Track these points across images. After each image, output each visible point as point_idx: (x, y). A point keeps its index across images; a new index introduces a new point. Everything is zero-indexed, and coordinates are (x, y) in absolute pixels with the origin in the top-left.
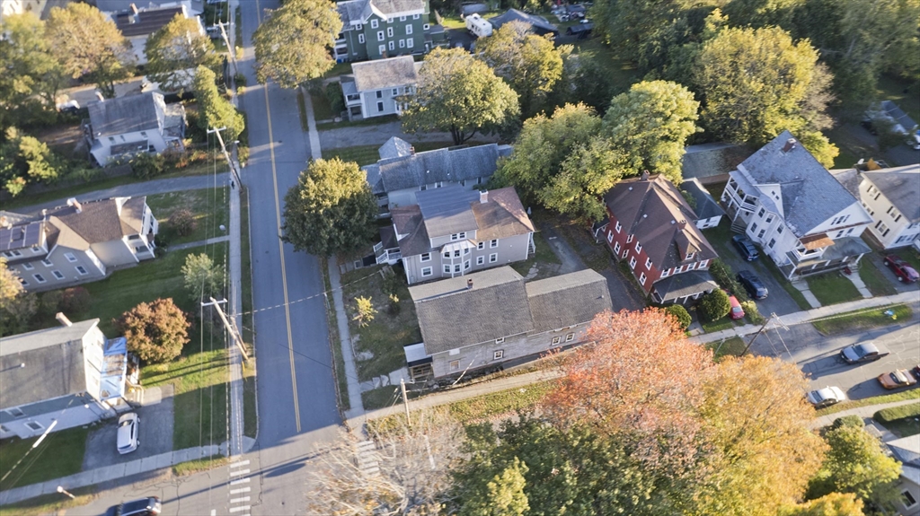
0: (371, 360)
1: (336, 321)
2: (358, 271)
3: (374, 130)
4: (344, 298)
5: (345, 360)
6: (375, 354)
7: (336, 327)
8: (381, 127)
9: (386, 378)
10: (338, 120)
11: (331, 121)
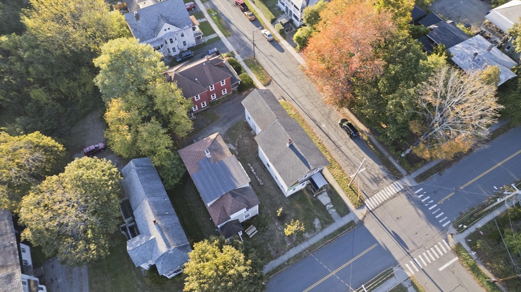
0: (320, 219)
6: (315, 218)
9: (328, 206)
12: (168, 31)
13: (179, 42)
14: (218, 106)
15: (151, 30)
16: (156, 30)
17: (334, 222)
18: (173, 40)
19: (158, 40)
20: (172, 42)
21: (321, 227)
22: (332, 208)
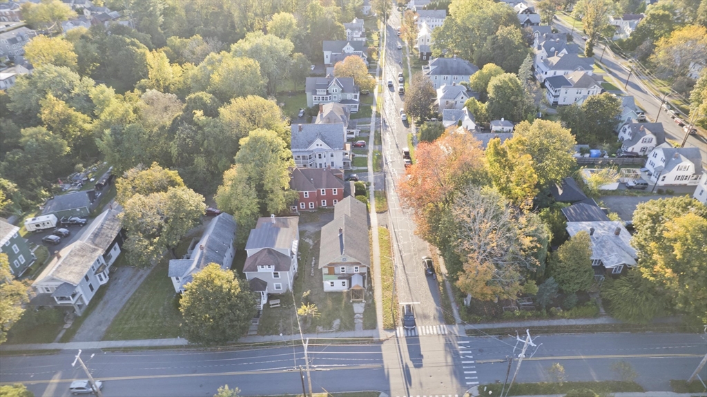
0: (341, 321)
2: (260, 323)
3: (105, 303)
6: (338, 318)
8: (106, 298)
9: (357, 315)
10: (68, 325)
11: (64, 331)
12: (319, 147)
13: (327, 160)
14: (325, 213)
15: (306, 142)
16: (310, 143)
17: (354, 330)
18: (322, 156)
19: (308, 151)
20: (320, 157)
21: (337, 328)
22: (361, 318)
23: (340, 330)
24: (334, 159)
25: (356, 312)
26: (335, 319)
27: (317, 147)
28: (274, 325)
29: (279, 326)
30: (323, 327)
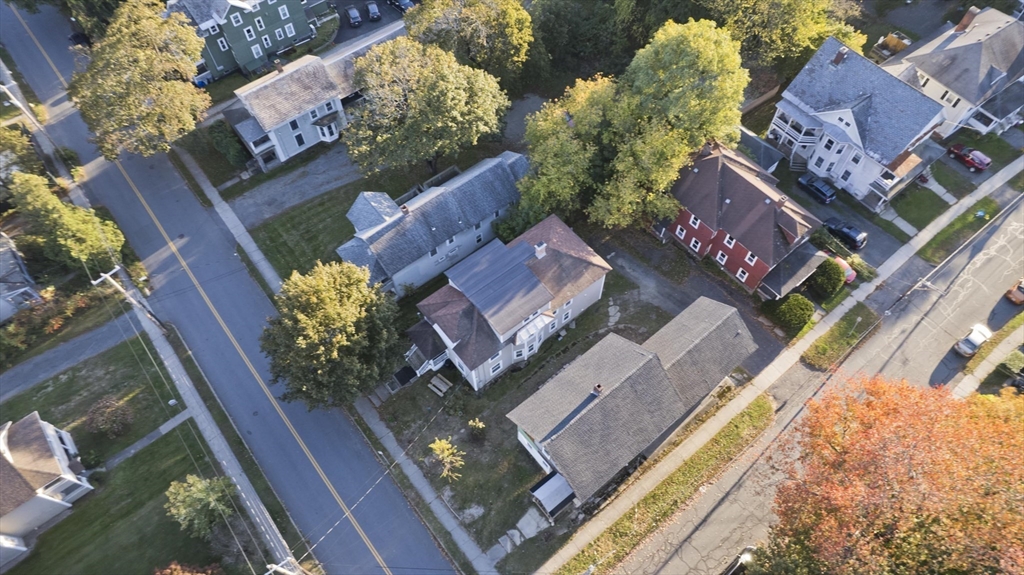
0: (483, 517)
1: (406, 477)
2: (397, 394)
3: (304, 175)
4: (400, 441)
5: (449, 530)
6: (485, 506)
7: (411, 487)
8: (311, 167)
9: (515, 532)
10: (245, 176)
11: (236, 180)
12: (842, 125)
13: (840, 161)
14: (708, 276)
15: (827, 96)
16: (833, 104)
17: (484, 551)
18: (835, 147)
19: (814, 119)
20: (828, 146)
21: (467, 521)
22: (514, 544)
23: (467, 527)
24: (855, 169)
25: (519, 525)
26: (479, 504)
27: (835, 121)
28: (406, 419)
29: (410, 426)
30: (453, 497)
